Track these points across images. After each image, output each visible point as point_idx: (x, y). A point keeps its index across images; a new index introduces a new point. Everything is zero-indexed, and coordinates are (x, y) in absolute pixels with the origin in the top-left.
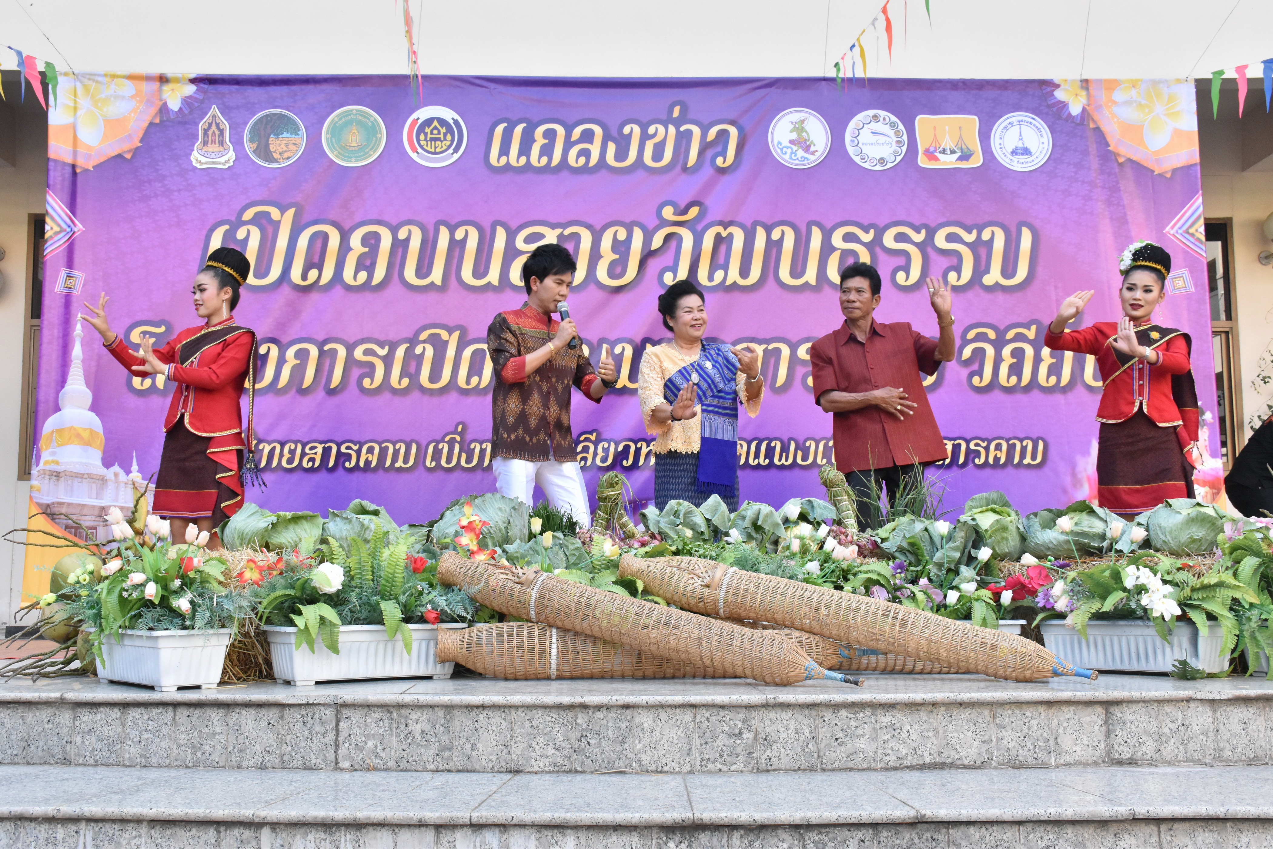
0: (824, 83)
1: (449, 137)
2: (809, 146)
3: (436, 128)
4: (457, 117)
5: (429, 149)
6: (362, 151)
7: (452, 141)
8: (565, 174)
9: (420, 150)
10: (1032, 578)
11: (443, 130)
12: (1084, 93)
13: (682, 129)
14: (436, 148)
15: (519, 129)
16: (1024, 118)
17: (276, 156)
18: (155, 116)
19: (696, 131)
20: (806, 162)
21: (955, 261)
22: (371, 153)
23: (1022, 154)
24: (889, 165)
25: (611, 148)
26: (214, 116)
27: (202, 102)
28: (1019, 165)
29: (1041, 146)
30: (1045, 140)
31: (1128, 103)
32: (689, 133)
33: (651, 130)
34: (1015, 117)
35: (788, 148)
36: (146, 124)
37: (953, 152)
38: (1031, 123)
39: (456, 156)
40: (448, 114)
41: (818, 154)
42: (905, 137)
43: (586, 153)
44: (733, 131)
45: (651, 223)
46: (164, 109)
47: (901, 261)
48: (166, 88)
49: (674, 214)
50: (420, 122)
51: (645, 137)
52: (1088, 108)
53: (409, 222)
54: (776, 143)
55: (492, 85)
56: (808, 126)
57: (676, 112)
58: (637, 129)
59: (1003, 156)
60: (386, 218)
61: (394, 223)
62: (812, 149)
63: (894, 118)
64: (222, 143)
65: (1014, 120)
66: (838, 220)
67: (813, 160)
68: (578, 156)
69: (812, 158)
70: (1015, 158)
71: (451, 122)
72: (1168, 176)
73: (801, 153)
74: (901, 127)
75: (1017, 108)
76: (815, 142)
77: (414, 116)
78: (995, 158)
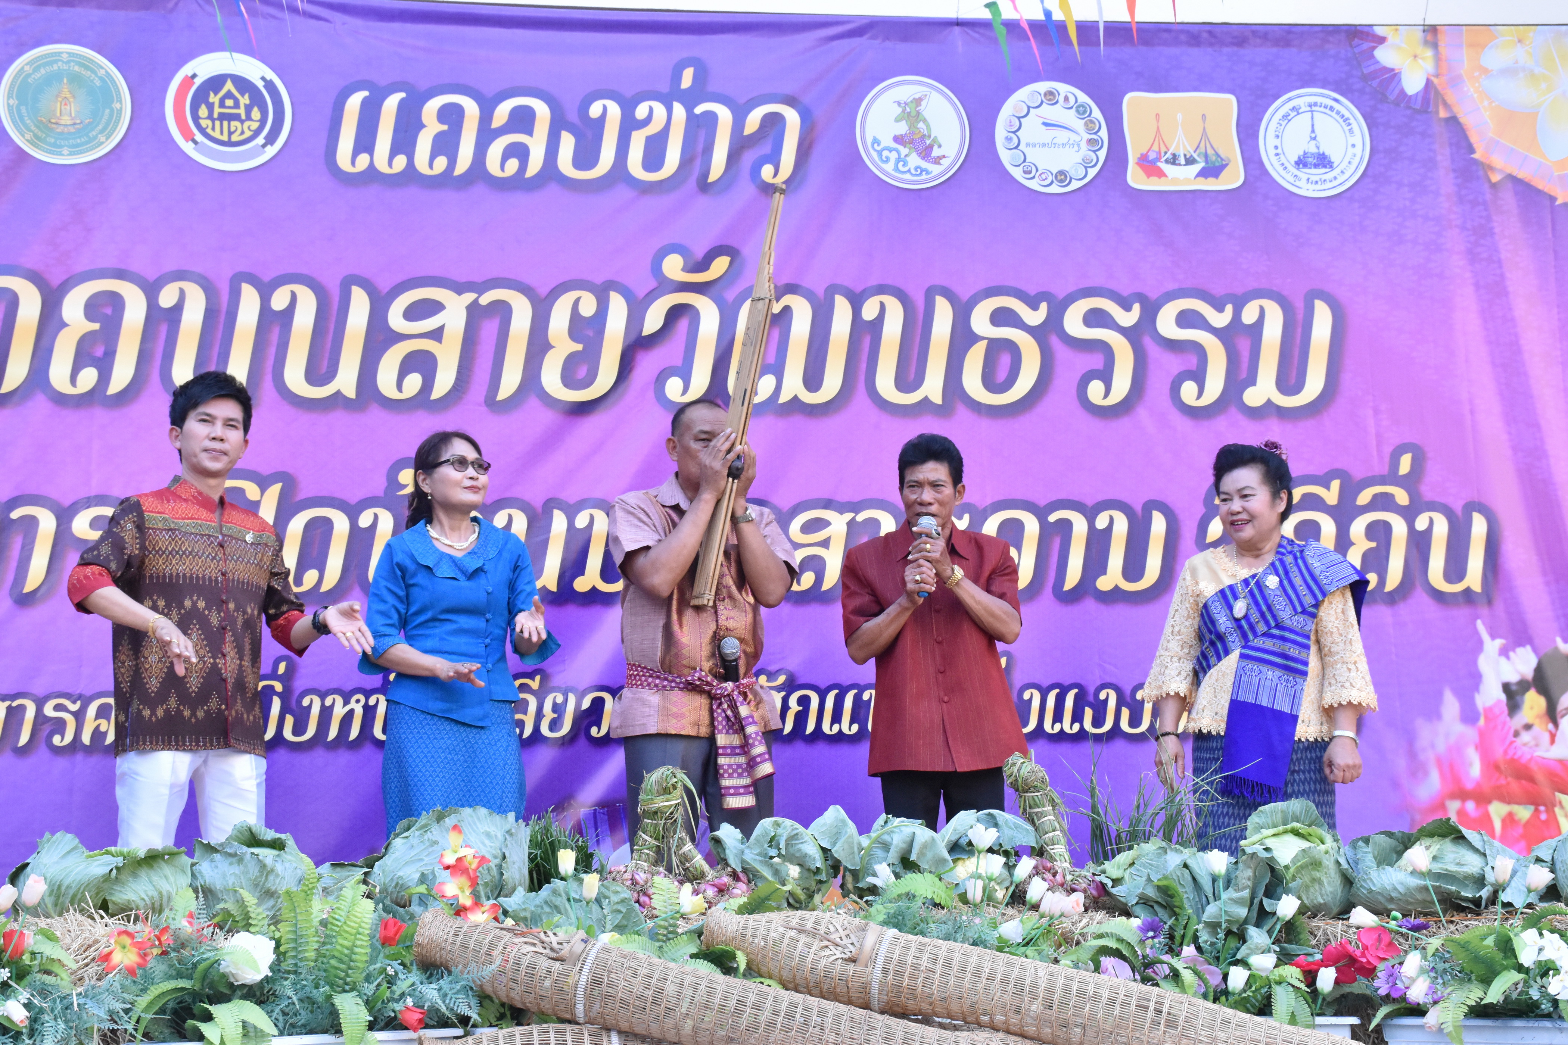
0: (957, 29)
1: (256, 114)
2: (930, 148)
3: (229, 95)
4: (271, 75)
5: (216, 134)
6: (81, 134)
7: (263, 121)
8: (480, 189)
9: (199, 137)
10: (1366, 948)
11: (245, 100)
12: (1429, 53)
13: (698, 110)
14: (230, 133)
15: (392, 103)
16: (1319, 100)
19: (724, 114)
20: (924, 177)
21: (1193, 361)
22: (102, 139)
23: (1316, 166)
24: (1075, 185)
25: (567, 143)
28: (1309, 185)
29: (1350, 149)
30: (1357, 139)
31: (1510, 72)
32: (712, 117)
33: (641, 111)
34: (1303, 97)
35: (891, 150)
37: (1190, 161)
38: (1332, 109)
39: (271, 151)
40: (253, 70)
41: (945, 162)
42: (1104, 134)
43: (520, 152)
44: (792, 117)
45: (642, 285)
47: (1096, 361)
49: (684, 270)
50: (198, 82)
51: (629, 125)
52: (1435, 81)
53: (180, 275)
54: (869, 141)
55: (339, 17)
56: (928, 110)
57: (687, 79)
58: (614, 110)
59: (1280, 169)
60: (135, 266)
61: (151, 275)
62: (936, 152)
63: (1083, 98)
65: (1301, 102)
66: (982, 285)
67: (937, 173)
68: (505, 158)
69: (935, 169)
70: (1304, 173)
71: (260, 84)
73: (915, 160)
74: (1097, 113)
75: (1307, 80)
76: (941, 140)
77: (186, 70)
78: (1266, 172)
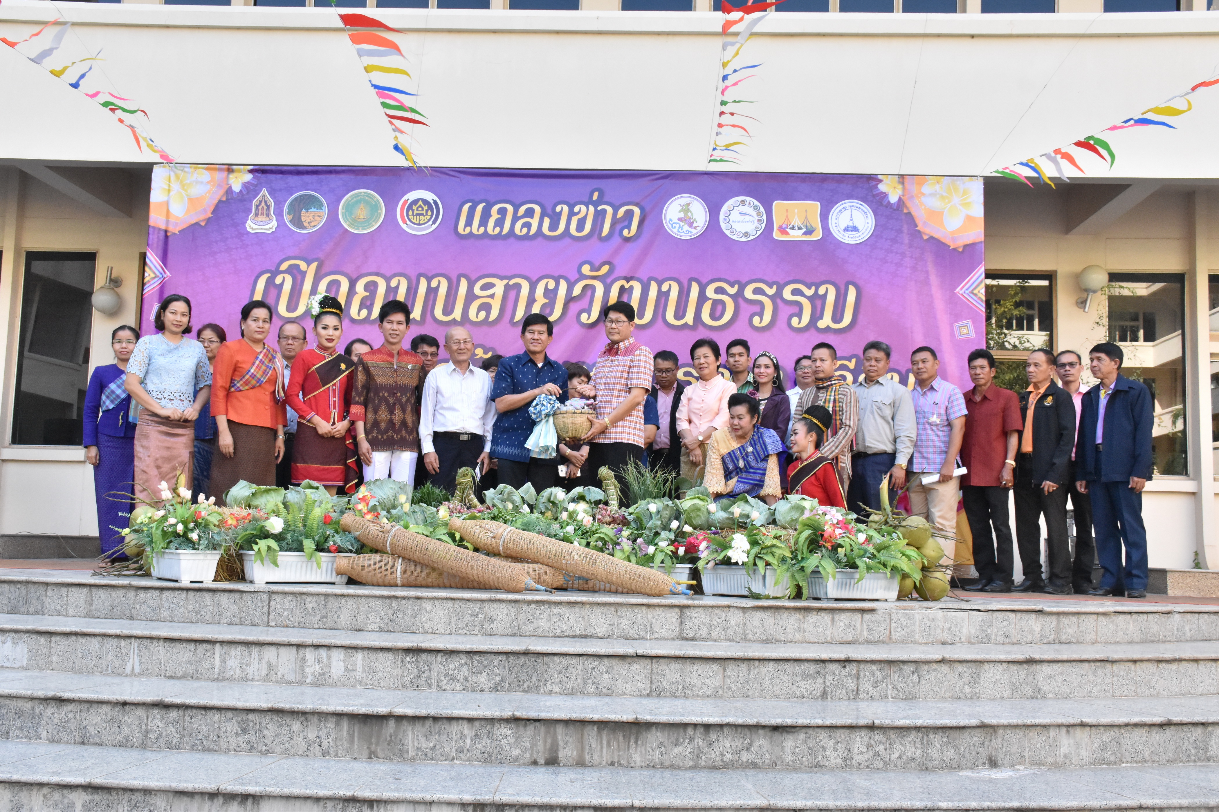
0: (705, 175)
1: (429, 213)
2: (693, 223)
3: (420, 206)
4: (436, 198)
5: (415, 221)
6: (367, 222)
7: (432, 216)
8: (512, 240)
9: (408, 222)
11: (426, 208)
12: (900, 186)
13: (599, 208)
14: (420, 220)
15: (480, 207)
16: (855, 204)
17: (306, 224)
18: (223, 196)
19: (609, 210)
20: (688, 234)
21: (797, 310)
22: (374, 224)
23: (852, 231)
24: (752, 238)
25: (547, 221)
26: (264, 196)
27: (256, 186)
28: (849, 239)
29: (866, 225)
30: (869, 221)
31: (932, 195)
32: (604, 211)
33: (576, 209)
34: (848, 203)
35: (677, 223)
36: (216, 202)
37: (800, 228)
38: (860, 208)
39: (434, 227)
40: (430, 196)
41: (699, 229)
42: (765, 217)
43: (528, 225)
44: (637, 211)
45: (573, 276)
46: (229, 191)
47: (757, 309)
48: (232, 176)
49: (591, 270)
50: (409, 202)
51: (571, 214)
52: (903, 198)
53: (398, 275)
54: (669, 219)
55: (462, 176)
56: (692, 208)
57: (595, 196)
58: (566, 208)
59: (836, 233)
60: (382, 271)
61: (388, 275)
62: (695, 224)
63: (757, 203)
64: (268, 215)
65: (847, 205)
66: (712, 278)
67: (695, 233)
68: (522, 227)
69: (694, 231)
70: (847, 234)
71: (432, 202)
72: (960, 250)
73: (686, 228)
74: (762, 209)
75: (849, 197)
76: (697, 219)
77: (405, 198)
78: (831, 233)
